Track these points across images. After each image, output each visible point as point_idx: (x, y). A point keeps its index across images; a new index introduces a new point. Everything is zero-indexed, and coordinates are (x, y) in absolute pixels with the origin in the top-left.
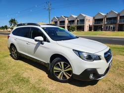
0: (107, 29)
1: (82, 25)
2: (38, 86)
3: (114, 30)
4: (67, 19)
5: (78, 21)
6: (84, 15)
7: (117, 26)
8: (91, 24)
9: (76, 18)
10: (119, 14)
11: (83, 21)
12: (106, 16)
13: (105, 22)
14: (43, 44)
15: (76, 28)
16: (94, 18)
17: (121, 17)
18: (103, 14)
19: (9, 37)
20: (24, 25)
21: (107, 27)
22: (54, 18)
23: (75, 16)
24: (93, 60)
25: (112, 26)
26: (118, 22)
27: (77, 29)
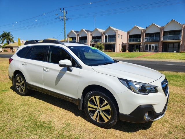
0: (147, 49)
1: (112, 43)
2: (68, 134)
3: (156, 50)
4: (90, 33)
5: (106, 37)
6: (115, 29)
7: (161, 44)
8: (125, 42)
9: (104, 33)
10: (162, 29)
11: (113, 37)
12: (145, 31)
13: (144, 39)
14: (71, 71)
15: (103, 47)
16: (128, 33)
17: (165, 33)
18: (141, 28)
19: (11, 60)
20: (37, 42)
21: (147, 46)
22: (72, 32)
23: (102, 31)
24: (148, 93)
25: (154, 45)
26: (162, 40)
27: (105, 49)
